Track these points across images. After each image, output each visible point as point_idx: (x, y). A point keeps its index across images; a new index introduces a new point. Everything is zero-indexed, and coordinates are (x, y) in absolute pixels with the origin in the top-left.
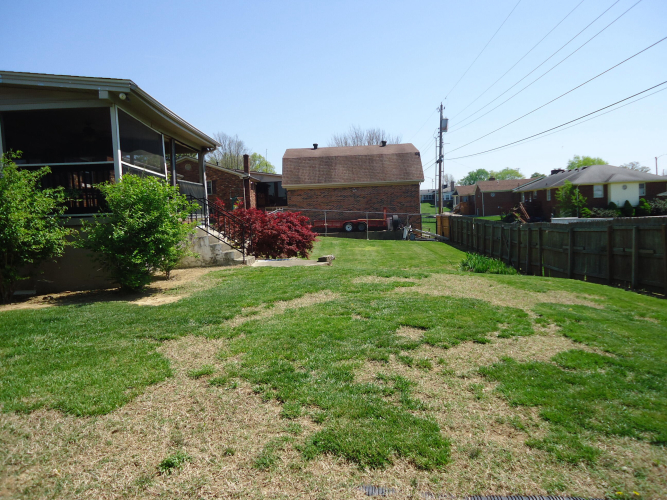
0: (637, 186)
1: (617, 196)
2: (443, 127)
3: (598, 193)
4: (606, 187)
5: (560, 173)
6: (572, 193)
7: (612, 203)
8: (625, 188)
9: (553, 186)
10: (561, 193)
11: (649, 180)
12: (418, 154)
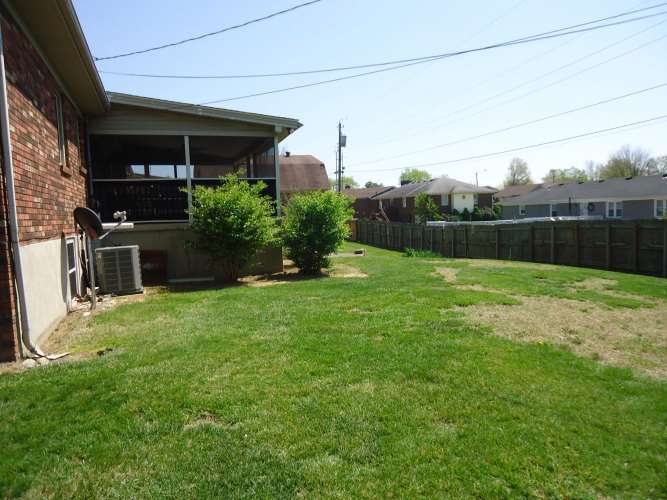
0: (472, 196)
1: (459, 204)
2: (342, 142)
3: (445, 203)
4: (450, 197)
5: (410, 184)
6: (427, 200)
7: (455, 210)
8: (464, 197)
9: (408, 195)
10: (417, 201)
11: (480, 191)
12: (323, 165)
